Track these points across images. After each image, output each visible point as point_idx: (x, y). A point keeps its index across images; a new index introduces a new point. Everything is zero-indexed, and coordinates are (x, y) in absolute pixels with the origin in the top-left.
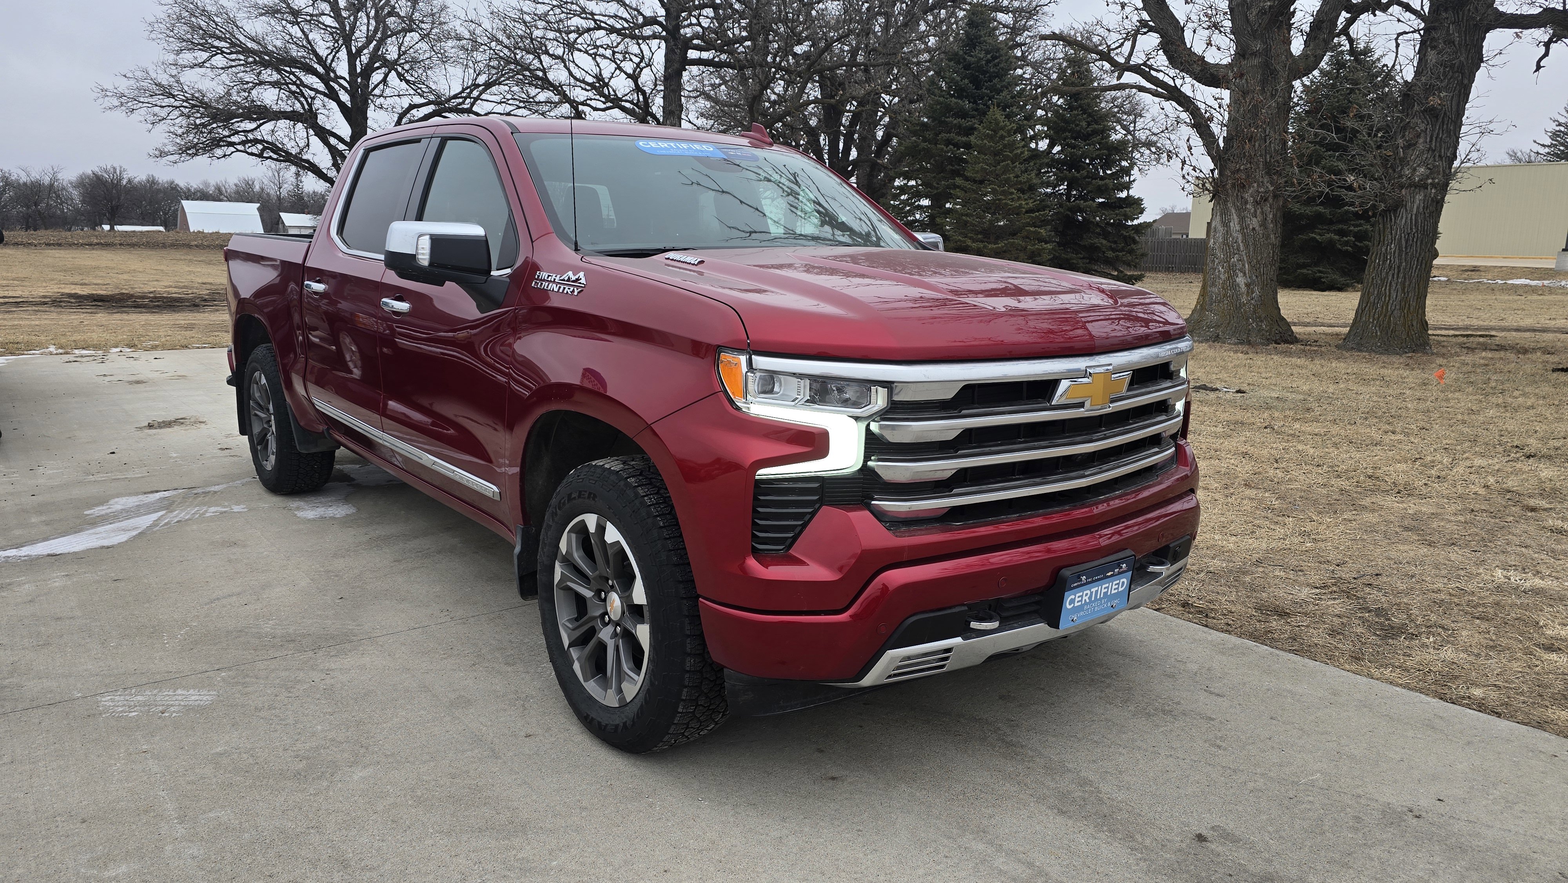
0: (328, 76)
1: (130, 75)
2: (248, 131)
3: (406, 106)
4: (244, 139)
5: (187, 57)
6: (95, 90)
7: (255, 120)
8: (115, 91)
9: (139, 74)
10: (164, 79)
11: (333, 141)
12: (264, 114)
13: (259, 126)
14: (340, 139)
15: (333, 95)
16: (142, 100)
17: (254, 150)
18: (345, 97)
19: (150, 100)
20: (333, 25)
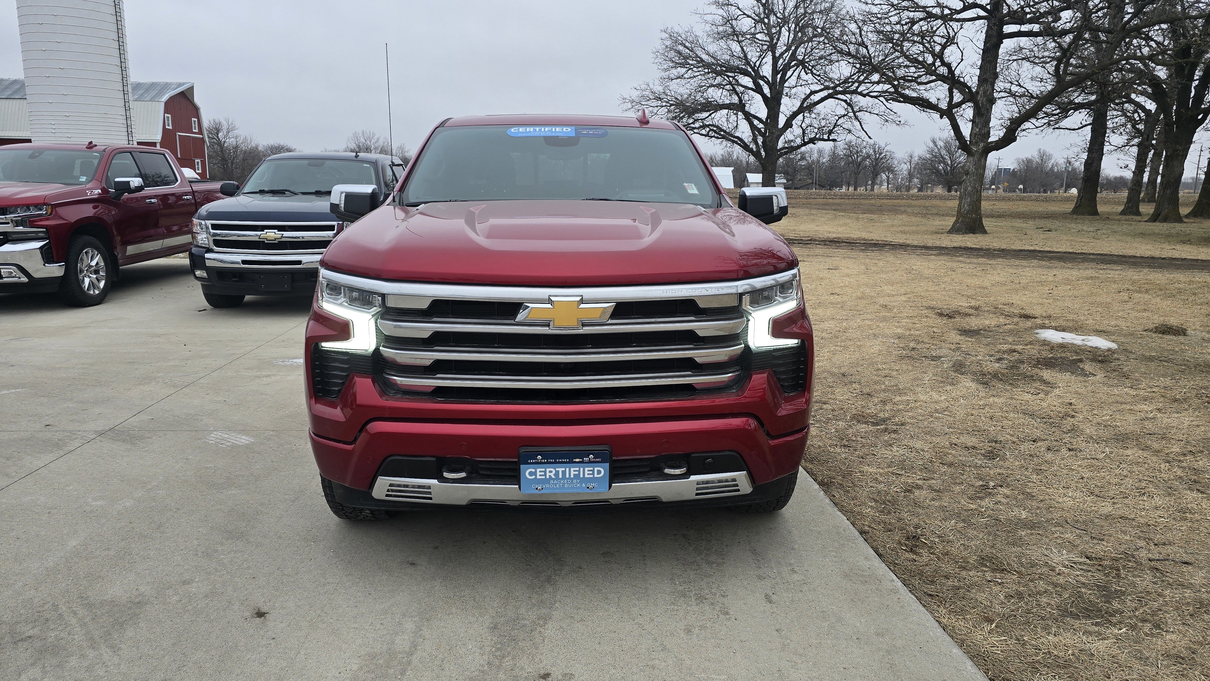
0: (756, 77)
1: (638, 88)
2: (704, 119)
3: (808, 92)
4: (701, 124)
5: (675, 72)
6: (620, 99)
7: (709, 111)
8: (630, 99)
9: (643, 87)
10: (658, 89)
11: (756, 122)
12: (712, 107)
13: (710, 115)
14: (760, 120)
15: (758, 89)
16: (643, 103)
17: (703, 132)
18: (766, 90)
19: (646, 103)
20: (765, 39)
